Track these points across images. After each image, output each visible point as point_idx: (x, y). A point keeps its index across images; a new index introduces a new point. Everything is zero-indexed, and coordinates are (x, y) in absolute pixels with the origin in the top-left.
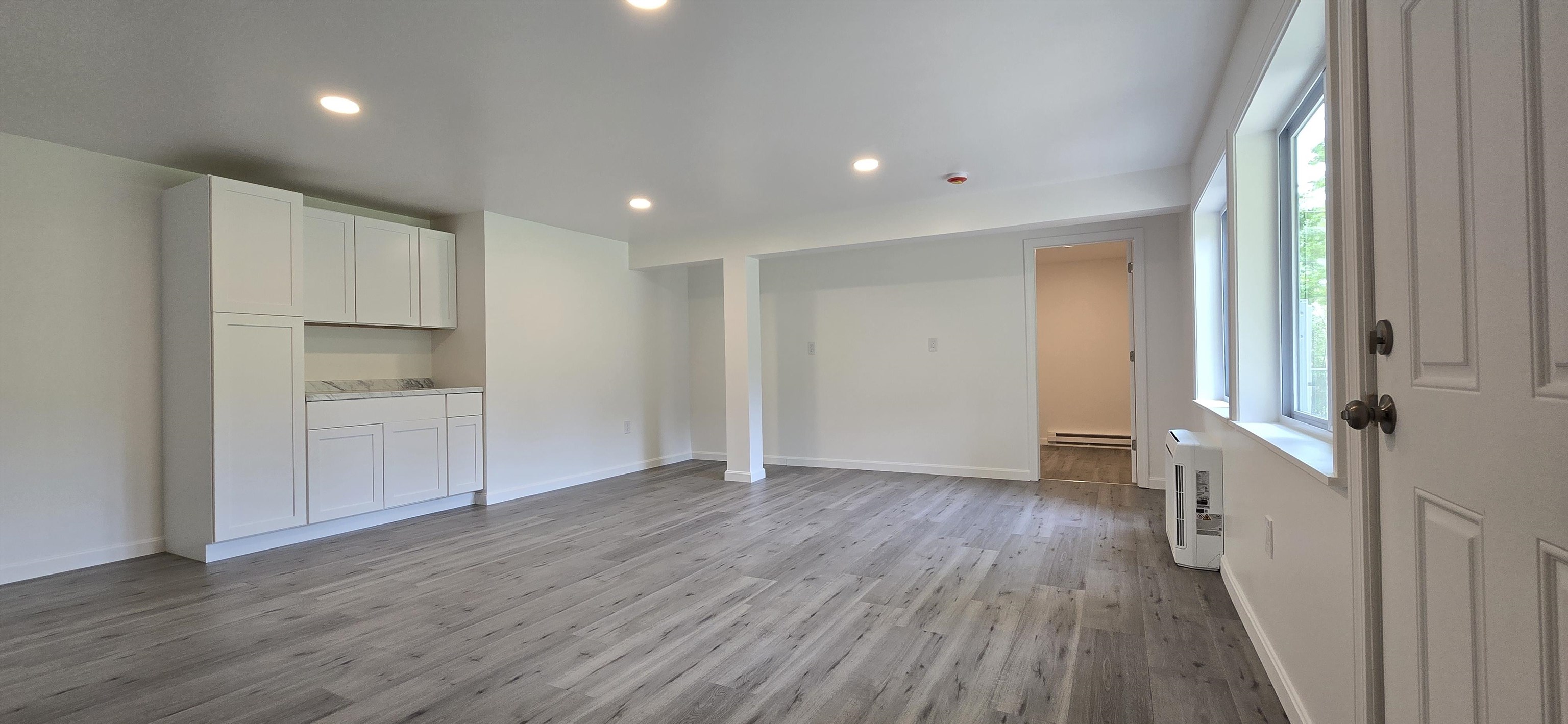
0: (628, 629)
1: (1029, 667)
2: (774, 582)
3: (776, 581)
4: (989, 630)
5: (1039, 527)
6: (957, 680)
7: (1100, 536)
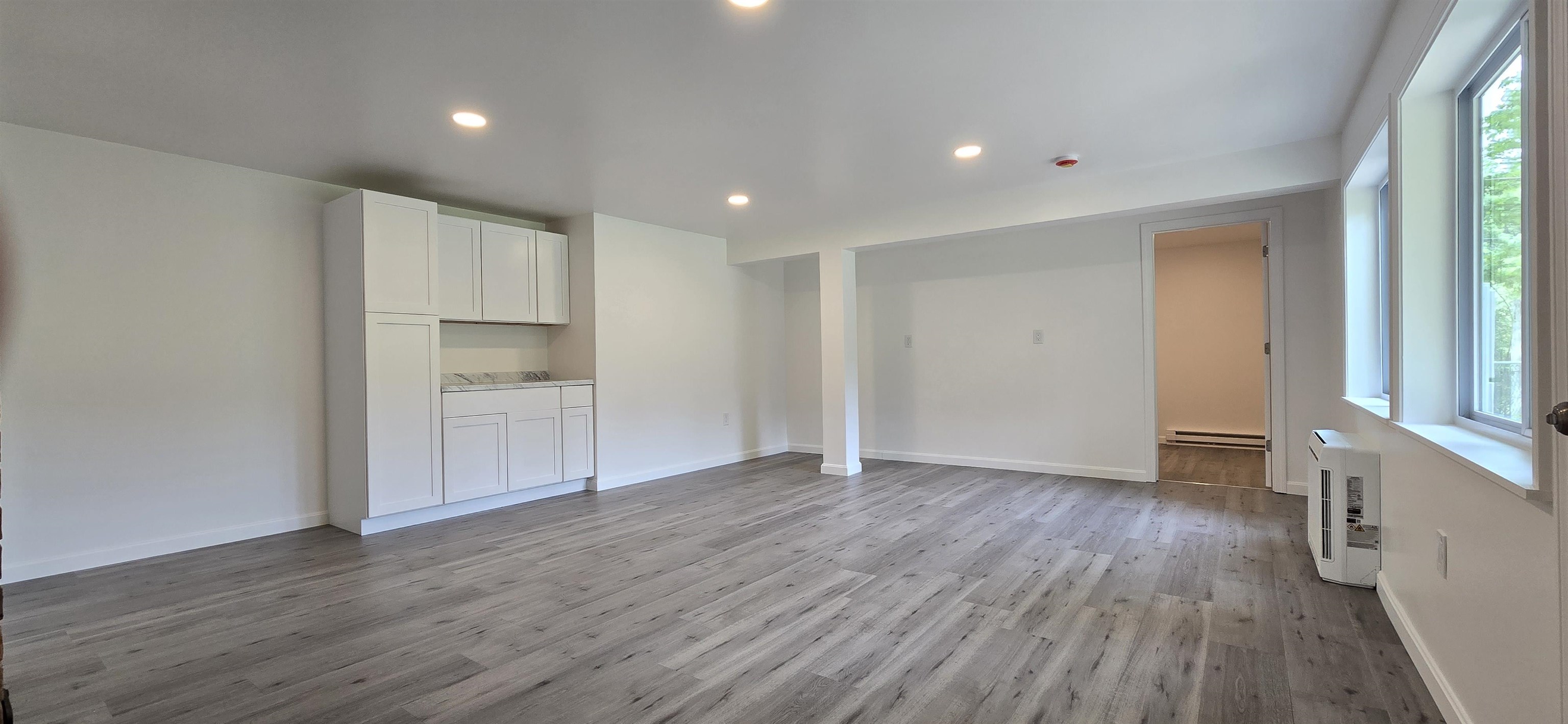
0: (731, 615)
1: (1150, 681)
2: (873, 577)
3: (875, 576)
4: (1104, 639)
5: (1158, 532)
6: (1069, 688)
7: (1229, 544)
